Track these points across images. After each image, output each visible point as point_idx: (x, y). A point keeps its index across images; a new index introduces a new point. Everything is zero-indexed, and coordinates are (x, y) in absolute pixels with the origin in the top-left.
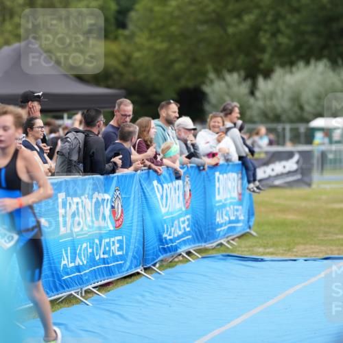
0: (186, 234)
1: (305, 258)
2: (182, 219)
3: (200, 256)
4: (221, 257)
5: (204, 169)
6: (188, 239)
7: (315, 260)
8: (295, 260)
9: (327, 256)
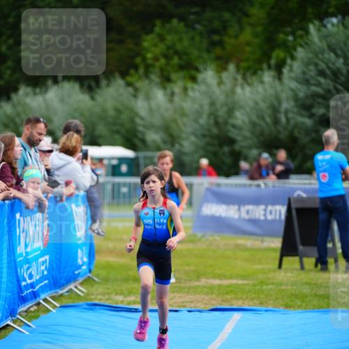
0: (43, 278)
1: (189, 309)
2: (41, 260)
3: (58, 305)
4: (86, 306)
5: (61, 200)
6: (45, 284)
7: (200, 311)
8: (176, 311)
9: (215, 307)
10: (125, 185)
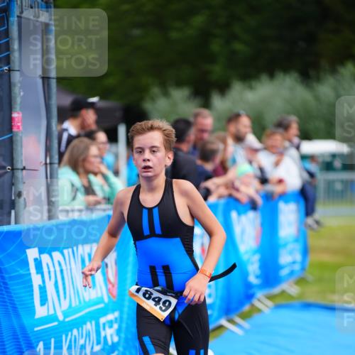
10: (338, 180)
